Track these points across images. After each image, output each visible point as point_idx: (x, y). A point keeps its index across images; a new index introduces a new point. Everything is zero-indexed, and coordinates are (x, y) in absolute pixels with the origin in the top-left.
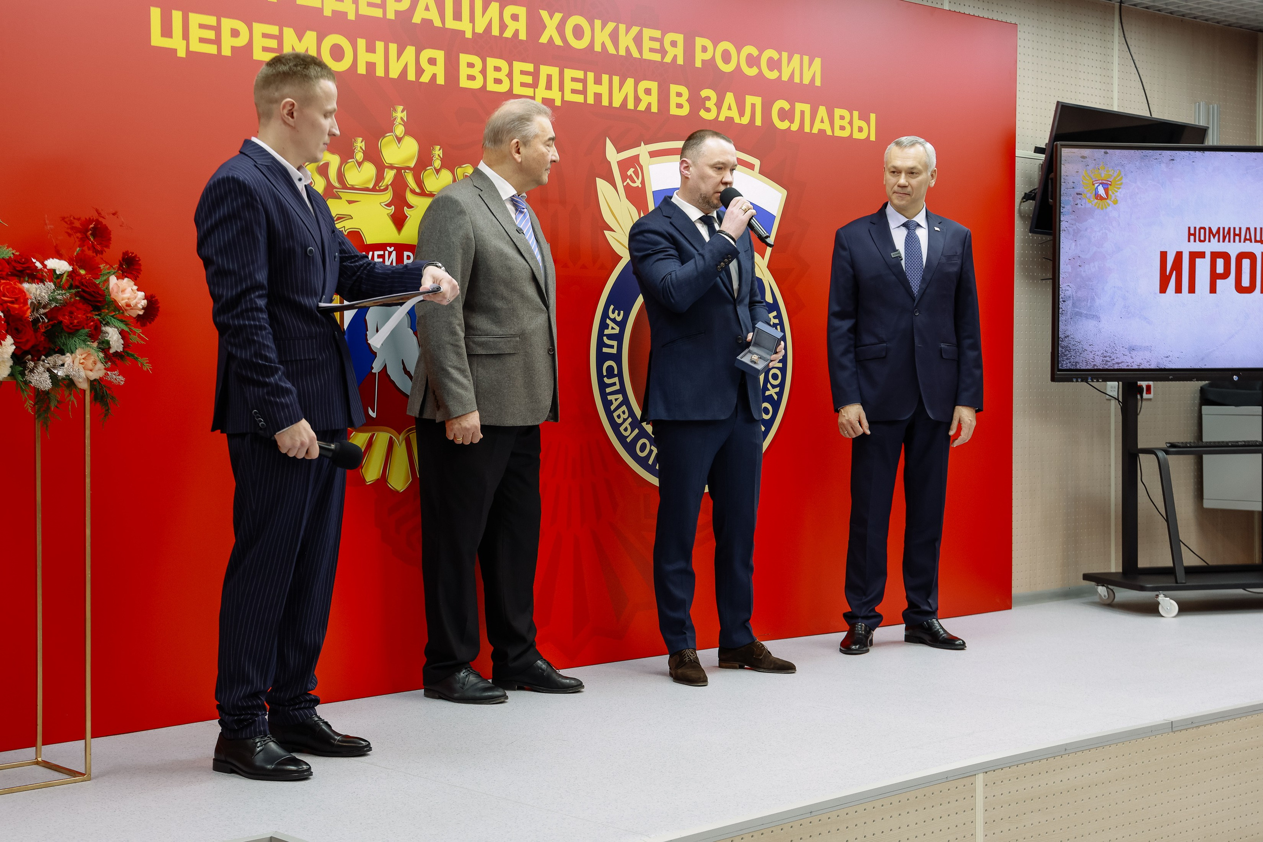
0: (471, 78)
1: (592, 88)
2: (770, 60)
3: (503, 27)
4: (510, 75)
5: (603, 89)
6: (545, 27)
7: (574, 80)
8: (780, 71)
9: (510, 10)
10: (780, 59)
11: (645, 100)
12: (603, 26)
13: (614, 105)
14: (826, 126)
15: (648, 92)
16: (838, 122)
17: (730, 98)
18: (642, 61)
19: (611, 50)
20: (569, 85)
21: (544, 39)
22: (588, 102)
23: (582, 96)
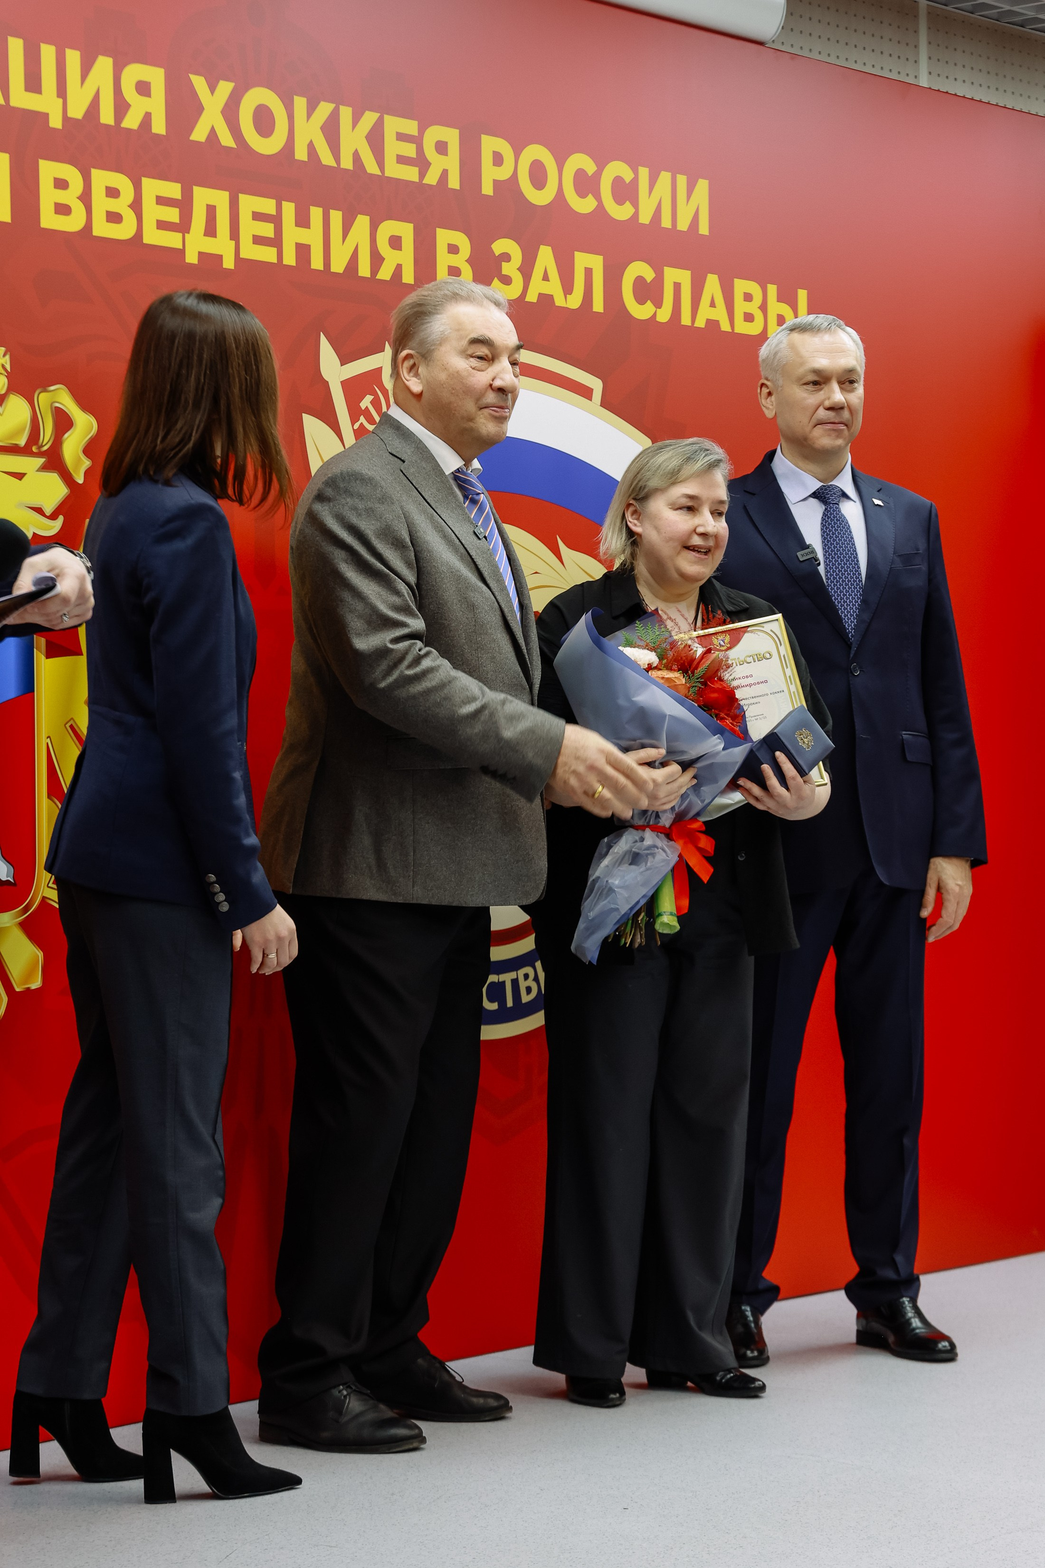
0: (63, 209)
1: (292, 235)
2: (618, 181)
3: (121, 107)
4: (137, 206)
5: (313, 236)
6: (200, 109)
7: (258, 216)
8: (635, 204)
9: (134, 73)
10: (635, 181)
11: (391, 259)
12: (311, 109)
13: (333, 269)
14: (720, 314)
15: (395, 243)
16: (741, 307)
17: (545, 256)
18: (383, 181)
19: (327, 158)
20: (249, 228)
21: (199, 134)
22: (285, 263)
23: (274, 250)
